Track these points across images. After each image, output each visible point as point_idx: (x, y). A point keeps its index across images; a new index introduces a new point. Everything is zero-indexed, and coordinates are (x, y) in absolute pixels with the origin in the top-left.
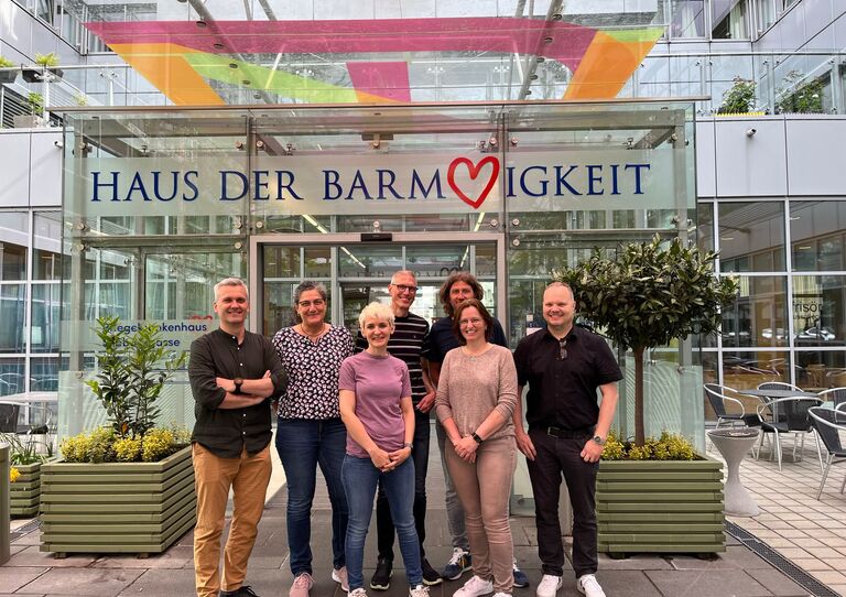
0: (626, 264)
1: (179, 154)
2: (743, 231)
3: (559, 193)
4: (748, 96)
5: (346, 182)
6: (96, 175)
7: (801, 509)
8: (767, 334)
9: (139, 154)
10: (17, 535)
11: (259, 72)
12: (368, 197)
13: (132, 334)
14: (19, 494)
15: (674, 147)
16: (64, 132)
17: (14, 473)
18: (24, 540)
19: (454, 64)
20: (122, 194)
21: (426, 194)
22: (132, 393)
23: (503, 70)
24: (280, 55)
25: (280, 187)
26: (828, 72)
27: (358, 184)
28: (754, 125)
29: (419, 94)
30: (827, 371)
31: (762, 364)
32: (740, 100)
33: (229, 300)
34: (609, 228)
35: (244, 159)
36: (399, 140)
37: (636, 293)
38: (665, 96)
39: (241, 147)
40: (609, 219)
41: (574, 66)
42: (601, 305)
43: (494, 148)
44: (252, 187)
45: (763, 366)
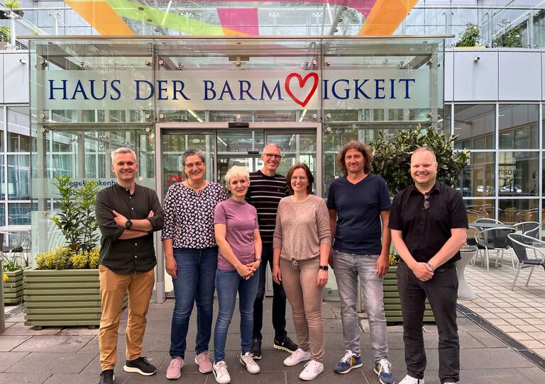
0: (400, 143)
1: (101, 68)
2: (468, 123)
3: (357, 97)
4: (475, 35)
5: (219, 88)
6: (51, 82)
7: (501, 296)
8: (480, 189)
9: (79, 68)
10: (8, 316)
11: (158, 13)
12: (233, 98)
13: (79, 187)
14: (8, 290)
15: (430, 68)
16: (29, 53)
17: (5, 277)
18: (13, 319)
19: (287, 11)
20: (70, 95)
21: (271, 97)
22: (81, 225)
23: (318, 16)
24: (171, 2)
25: (175, 91)
26: (526, 21)
27: (226, 90)
28: (478, 55)
29: (264, 31)
30: (517, 212)
31: (476, 207)
32: (470, 38)
33: (121, 164)
34: (386, 121)
35: (151, 72)
36: (253, 61)
37: (405, 162)
38: (421, 34)
39: (149, 64)
40: (386, 115)
41: (366, 13)
42: (383, 170)
43: (315, 67)
44: (157, 91)
45: (478, 209)
